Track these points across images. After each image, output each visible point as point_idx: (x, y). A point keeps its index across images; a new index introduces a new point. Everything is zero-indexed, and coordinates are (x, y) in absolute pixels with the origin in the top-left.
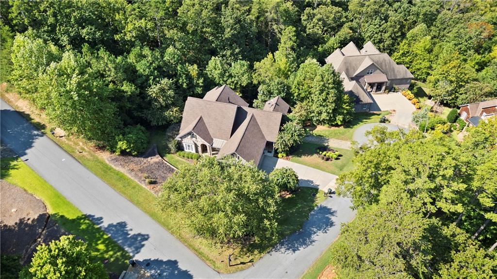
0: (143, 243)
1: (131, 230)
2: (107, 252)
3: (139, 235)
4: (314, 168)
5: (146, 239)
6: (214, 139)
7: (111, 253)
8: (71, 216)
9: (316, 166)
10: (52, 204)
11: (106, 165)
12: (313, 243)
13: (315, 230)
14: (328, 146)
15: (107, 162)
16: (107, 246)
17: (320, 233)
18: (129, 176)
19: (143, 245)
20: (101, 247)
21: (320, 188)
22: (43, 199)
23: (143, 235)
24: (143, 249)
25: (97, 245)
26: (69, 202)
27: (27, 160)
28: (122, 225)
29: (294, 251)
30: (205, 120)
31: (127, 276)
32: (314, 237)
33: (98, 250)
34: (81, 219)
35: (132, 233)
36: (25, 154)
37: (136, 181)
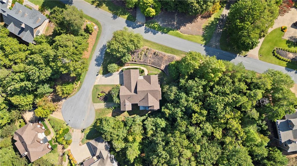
0: (145, 31)
1: (151, 33)
2: (154, 25)
3: (148, 33)
4: (106, 85)
5: (145, 32)
6: (143, 79)
7: (152, 25)
8: (171, 32)
9: (105, 86)
10: (180, 34)
11: (174, 54)
12: (99, 50)
13: (100, 56)
15: (175, 55)
16: (155, 27)
17: (98, 55)
18: (163, 53)
19: (145, 30)
20: (156, 26)
21: (102, 75)
22: (184, 34)
23: (147, 33)
24: (144, 29)
25: (158, 26)
26: (175, 36)
27: (201, 45)
28: (155, 34)
29: (104, 45)
30: (149, 84)
31: (144, 22)
32: (99, 53)
33: (156, 25)
34: (168, 32)
35: (150, 32)
36: (204, 46)
37: (160, 52)
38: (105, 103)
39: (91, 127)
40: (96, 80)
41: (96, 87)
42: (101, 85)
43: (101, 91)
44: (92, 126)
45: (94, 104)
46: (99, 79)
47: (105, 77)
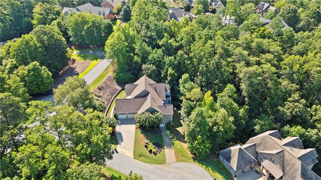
14: (164, 149)
15: (107, 76)
21: (119, 145)
38: (165, 147)
39: (209, 170)
40: (125, 154)
41: (138, 156)
42: (134, 148)
43: (145, 148)
44: (207, 168)
45: (167, 162)
46: (124, 151)
47: (122, 140)
